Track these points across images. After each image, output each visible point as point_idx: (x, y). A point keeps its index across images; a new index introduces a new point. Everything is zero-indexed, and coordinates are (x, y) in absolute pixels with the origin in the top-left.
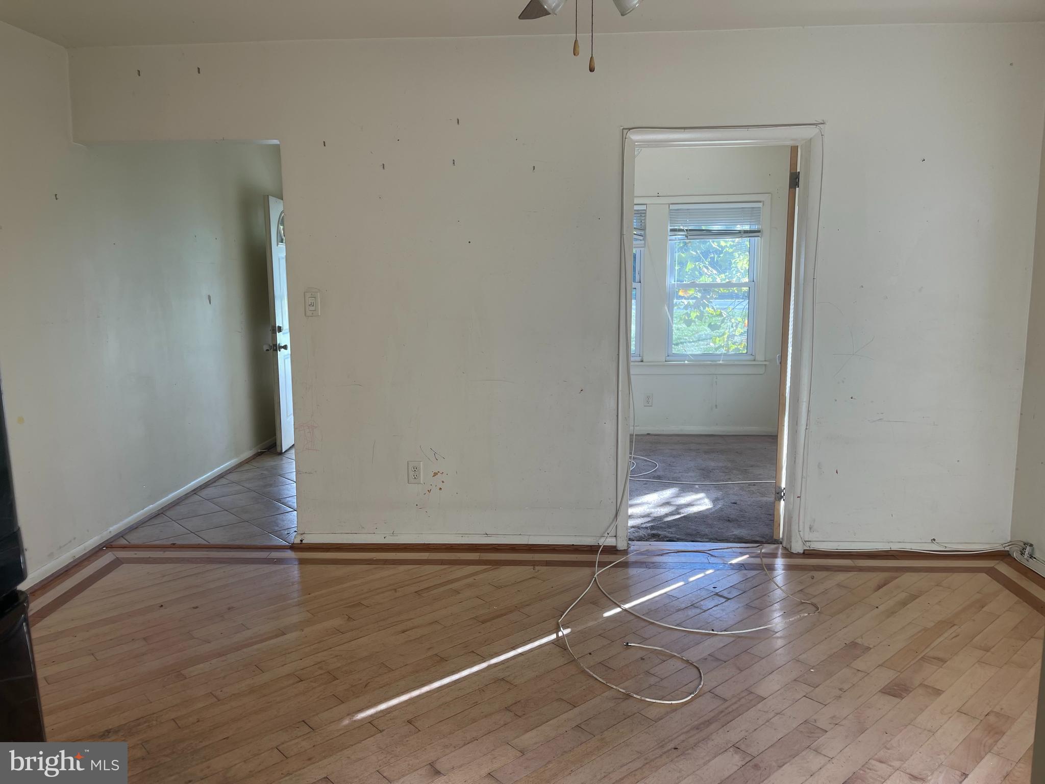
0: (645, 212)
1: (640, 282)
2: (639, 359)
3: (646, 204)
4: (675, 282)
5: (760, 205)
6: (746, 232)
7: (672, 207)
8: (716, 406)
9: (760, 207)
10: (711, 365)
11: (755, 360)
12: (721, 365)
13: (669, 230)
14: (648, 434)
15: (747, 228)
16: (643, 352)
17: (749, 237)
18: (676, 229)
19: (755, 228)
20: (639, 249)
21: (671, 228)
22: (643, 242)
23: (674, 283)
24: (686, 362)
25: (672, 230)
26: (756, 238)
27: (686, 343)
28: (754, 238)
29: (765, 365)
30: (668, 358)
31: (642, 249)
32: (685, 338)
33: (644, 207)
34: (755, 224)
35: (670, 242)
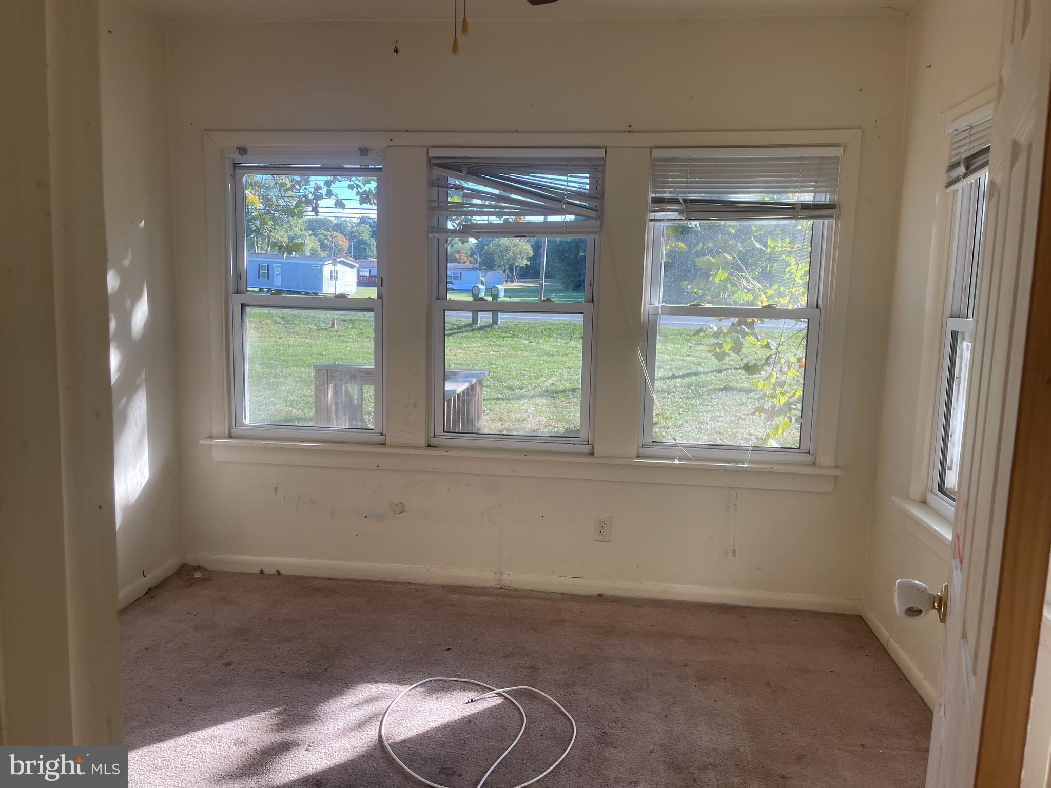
0: (603, 162)
1: (593, 302)
2: (585, 449)
3: (606, 148)
4: (659, 303)
5: (837, 152)
6: (805, 207)
7: (657, 153)
8: (734, 551)
9: (837, 158)
10: (725, 470)
11: (814, 464)
12: (745, 470)
13: (650, 200)
14: (600, 595)
15: (807, 198)
16: (594, 437)
17: (812, 217)
18: (664, 198)
19: (824, 198)
20: (593, 236)
21: (654, 195)
22: (598, 223)
23: (658, 305)
24: (676, 462)
25: (655, 200)
26: (826, 221)
27: (731, 369)
28: (821, 221)
29: (836, 476)
30: (642, 450)
31: (597, 236)
32: (730, 363)
33: (599, 153)
34: (826, 192)
35: (652, 223)
